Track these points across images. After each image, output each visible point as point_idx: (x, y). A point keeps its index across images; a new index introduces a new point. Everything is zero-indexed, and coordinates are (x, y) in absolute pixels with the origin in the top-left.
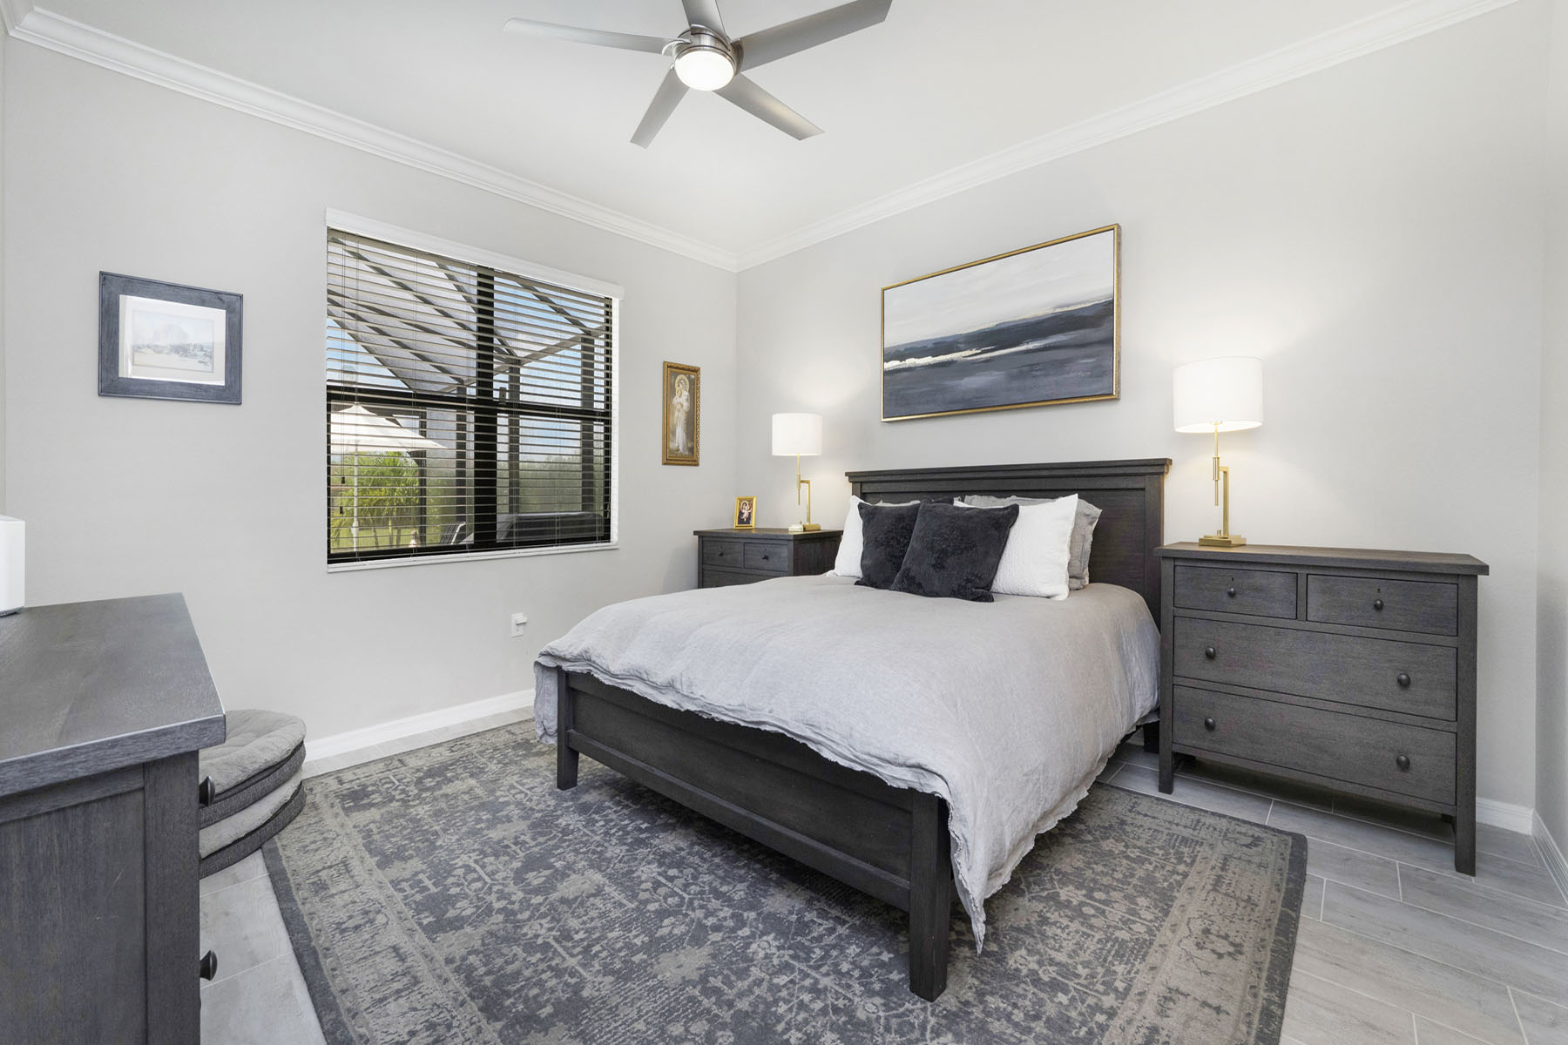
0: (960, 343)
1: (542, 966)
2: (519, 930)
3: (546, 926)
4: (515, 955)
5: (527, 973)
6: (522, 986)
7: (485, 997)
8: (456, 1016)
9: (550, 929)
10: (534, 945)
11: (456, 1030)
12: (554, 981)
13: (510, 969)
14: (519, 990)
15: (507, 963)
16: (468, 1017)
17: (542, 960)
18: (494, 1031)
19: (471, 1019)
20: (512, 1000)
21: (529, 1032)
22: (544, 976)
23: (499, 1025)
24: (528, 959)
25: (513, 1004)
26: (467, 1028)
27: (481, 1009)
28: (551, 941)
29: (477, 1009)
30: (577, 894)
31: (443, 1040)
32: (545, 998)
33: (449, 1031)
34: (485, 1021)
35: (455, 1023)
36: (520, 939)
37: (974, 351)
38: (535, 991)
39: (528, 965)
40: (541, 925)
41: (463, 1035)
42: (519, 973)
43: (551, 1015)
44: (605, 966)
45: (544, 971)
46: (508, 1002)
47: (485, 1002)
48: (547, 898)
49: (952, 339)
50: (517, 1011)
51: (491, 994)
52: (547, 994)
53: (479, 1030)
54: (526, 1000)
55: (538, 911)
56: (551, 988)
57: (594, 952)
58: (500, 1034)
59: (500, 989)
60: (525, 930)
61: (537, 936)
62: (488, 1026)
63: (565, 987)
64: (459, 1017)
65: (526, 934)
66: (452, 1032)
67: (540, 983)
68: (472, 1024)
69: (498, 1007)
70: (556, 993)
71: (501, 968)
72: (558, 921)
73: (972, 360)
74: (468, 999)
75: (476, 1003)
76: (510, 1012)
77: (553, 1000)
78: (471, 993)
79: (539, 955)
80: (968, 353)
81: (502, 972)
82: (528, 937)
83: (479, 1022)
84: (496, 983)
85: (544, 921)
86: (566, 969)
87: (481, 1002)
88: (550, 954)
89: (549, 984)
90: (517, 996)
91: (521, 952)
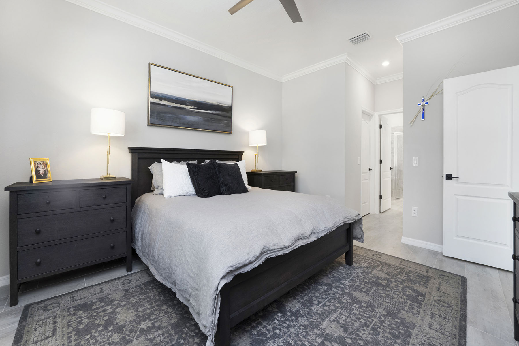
0: (187, 102)
1: (382, 327)
2: (370, 341)
3: (362, 332)
4: (382, 337)
5: (388, 331)
6: (394, 330)
7: (406, 339)
8: (419, 344)
9: (364, 330)
10: (374, 333)
11: (423, 342)
12: (386, 322)
13: (389, 336)
14: (396, 330)
15: (388, 338)
16: (416, 340)
17: (380, 328)
18: (414, 331)
19: (415, 339)
20: (401, 331)
21: (407, 322)
22: (386, 325)
23: (411, 331)
24: (382, 332)
25: (402, 330)
26: (419, 339)
27: (411, 338)
28: (369, 329)
29: (411, 339)
30: (340, 327)
31: (428, 343)
32: (394, 322)
33: (424, 343)
34: (413, 335)
35: (421, 343)
36: (374, 339)
37: (192, 107)
38: (393, 325)
39: (384, 332)
40: (363, 334)
41: (422, 338)
42: (389, 333)
43: (398, 319)
44: (372, 312)
45: (384, 326)
46: (403, 332)
47: (407, 338)
48: (346, 337)
49: (183, 100)
50: (403, 328)
51: (403, 337)
52: (392, 322)
53: (417, 335)
54: (398, 327)
55: (356, 338)
56: (389, 322)
57: (368, 316)
58: (413, 329)
59: (399, 336)
60: (369, 339)
61: (370, 334)
62: (414, 333)
63: (387, 318)
64: (418, 343)
65: (371, 338)
66: (424, 342)
67: (389, 325)
68: (417, 338)
69: (406, 333)
70: (390, 320)
71: (391, 339)
72: (358, 329)
73: (191, 110)
74: (410, 344)
75: (410, 340)
76: (405, 329)
77: (393, 320)
78: (407, 344)
79: (378, 330)
80: (190, 107)
81: (393, 338)
82: (372, 336)
83: (415, 336)
84: (398, 338)
85: (361, 334)
86: (379, 321)
87: (408, 339)
88: (376, 327)
89: (388, 323)
90: (398, 330)
91: (380, 336)
